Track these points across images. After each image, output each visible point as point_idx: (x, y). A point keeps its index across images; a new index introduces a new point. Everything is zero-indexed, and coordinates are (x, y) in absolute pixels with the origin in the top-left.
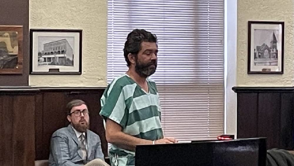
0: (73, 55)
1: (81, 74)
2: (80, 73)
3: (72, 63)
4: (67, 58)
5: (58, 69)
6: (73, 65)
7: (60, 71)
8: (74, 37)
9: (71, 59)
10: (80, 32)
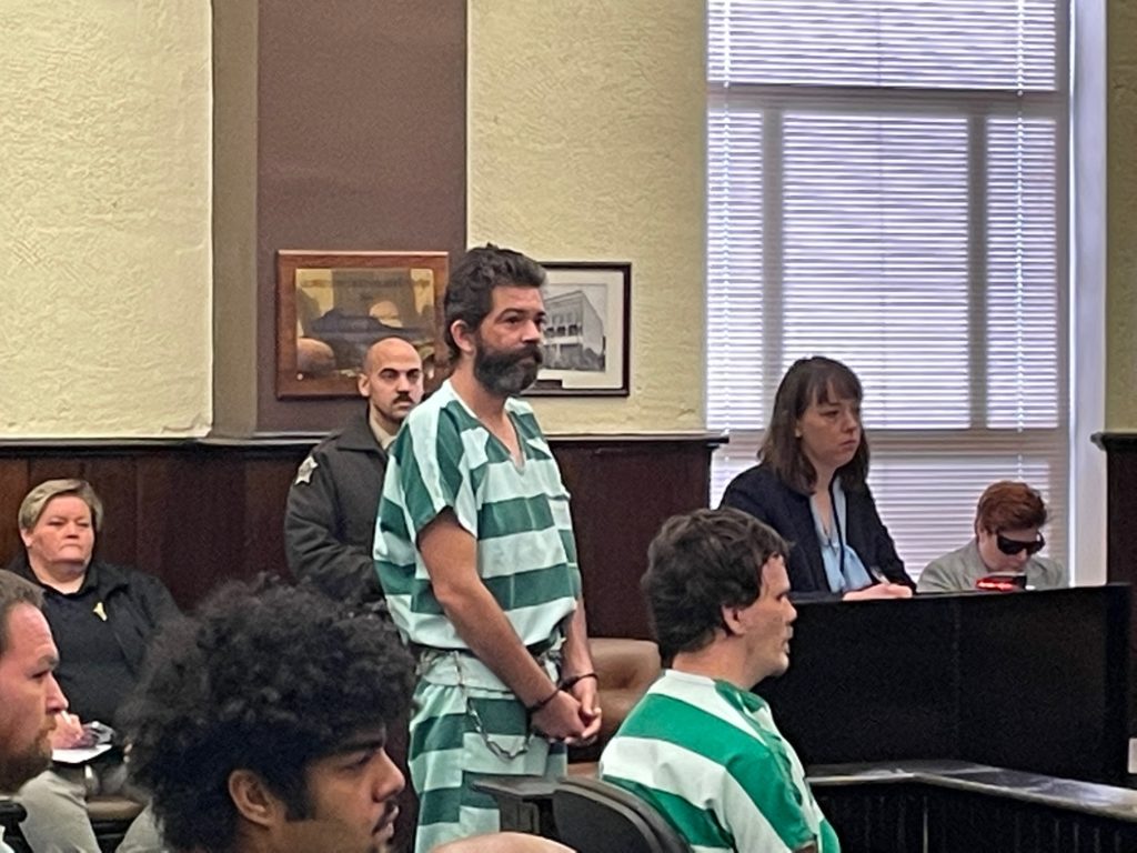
0: (604, 339)
1: (627, 395)
2: (624, 392)
3: (601, 363)
4: (585, 346)
5: (559, 382)
6: (602, 367)
7: (564, 385)
8: (604, 285)
9: (598, 350)
10: (626, 269)
